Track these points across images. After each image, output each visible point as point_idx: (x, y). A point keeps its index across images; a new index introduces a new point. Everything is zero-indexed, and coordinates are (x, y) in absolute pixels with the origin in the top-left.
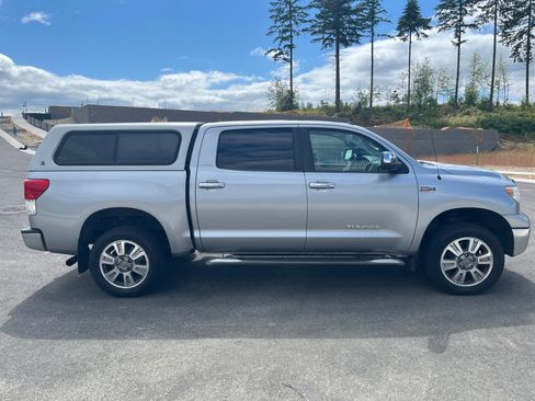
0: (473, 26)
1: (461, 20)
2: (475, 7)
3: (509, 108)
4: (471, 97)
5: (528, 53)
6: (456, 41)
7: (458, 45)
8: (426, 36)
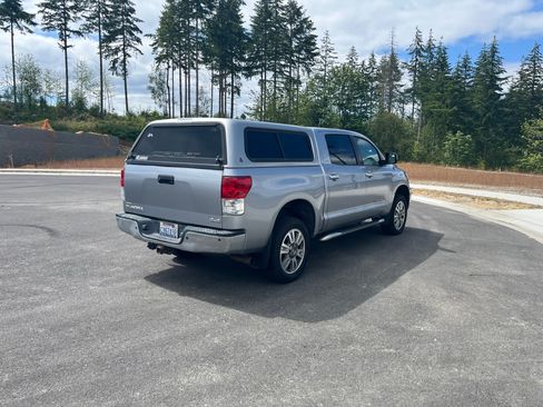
0: (78, 33)
1: (65, 24)
2: (79, 14)
3: (115, 116)
4: (81, 102)
5: (124, 69)
6: (62, 43)
7: (65, 48)
8: (30, 32)
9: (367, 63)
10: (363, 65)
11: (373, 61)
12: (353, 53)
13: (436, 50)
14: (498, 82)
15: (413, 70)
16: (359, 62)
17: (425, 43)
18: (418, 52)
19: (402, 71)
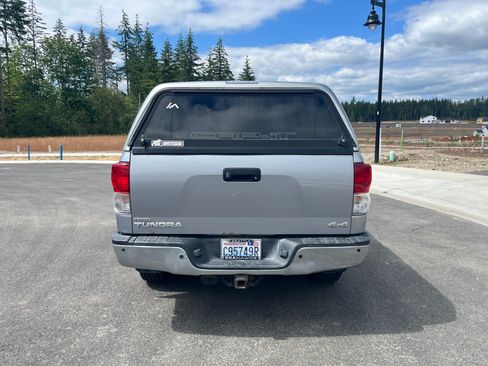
9: (76, 38)
10: (72, 39)
11: (82, 37)
12: (59, 27)
13: (143, 34)
14: (195, 68)
15: (123, 49)
16: (68, 36)
17: (132, 26)
18: (126, 33)
19: (113, 49)
